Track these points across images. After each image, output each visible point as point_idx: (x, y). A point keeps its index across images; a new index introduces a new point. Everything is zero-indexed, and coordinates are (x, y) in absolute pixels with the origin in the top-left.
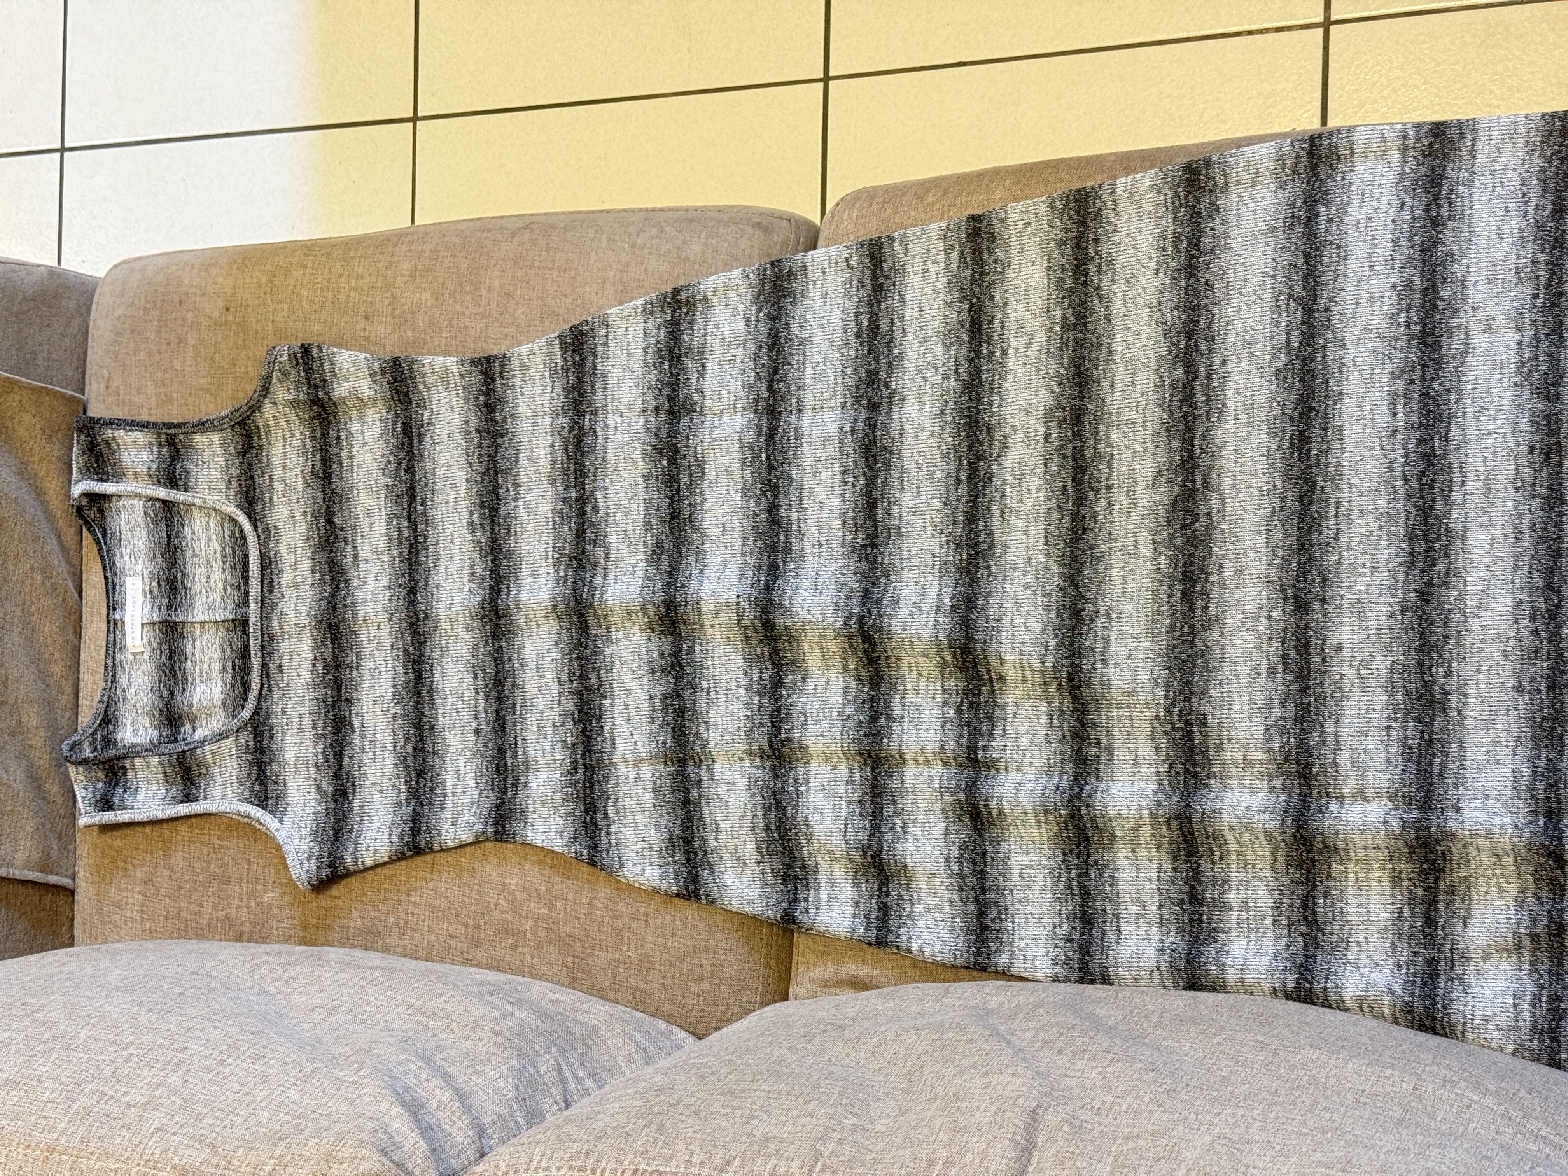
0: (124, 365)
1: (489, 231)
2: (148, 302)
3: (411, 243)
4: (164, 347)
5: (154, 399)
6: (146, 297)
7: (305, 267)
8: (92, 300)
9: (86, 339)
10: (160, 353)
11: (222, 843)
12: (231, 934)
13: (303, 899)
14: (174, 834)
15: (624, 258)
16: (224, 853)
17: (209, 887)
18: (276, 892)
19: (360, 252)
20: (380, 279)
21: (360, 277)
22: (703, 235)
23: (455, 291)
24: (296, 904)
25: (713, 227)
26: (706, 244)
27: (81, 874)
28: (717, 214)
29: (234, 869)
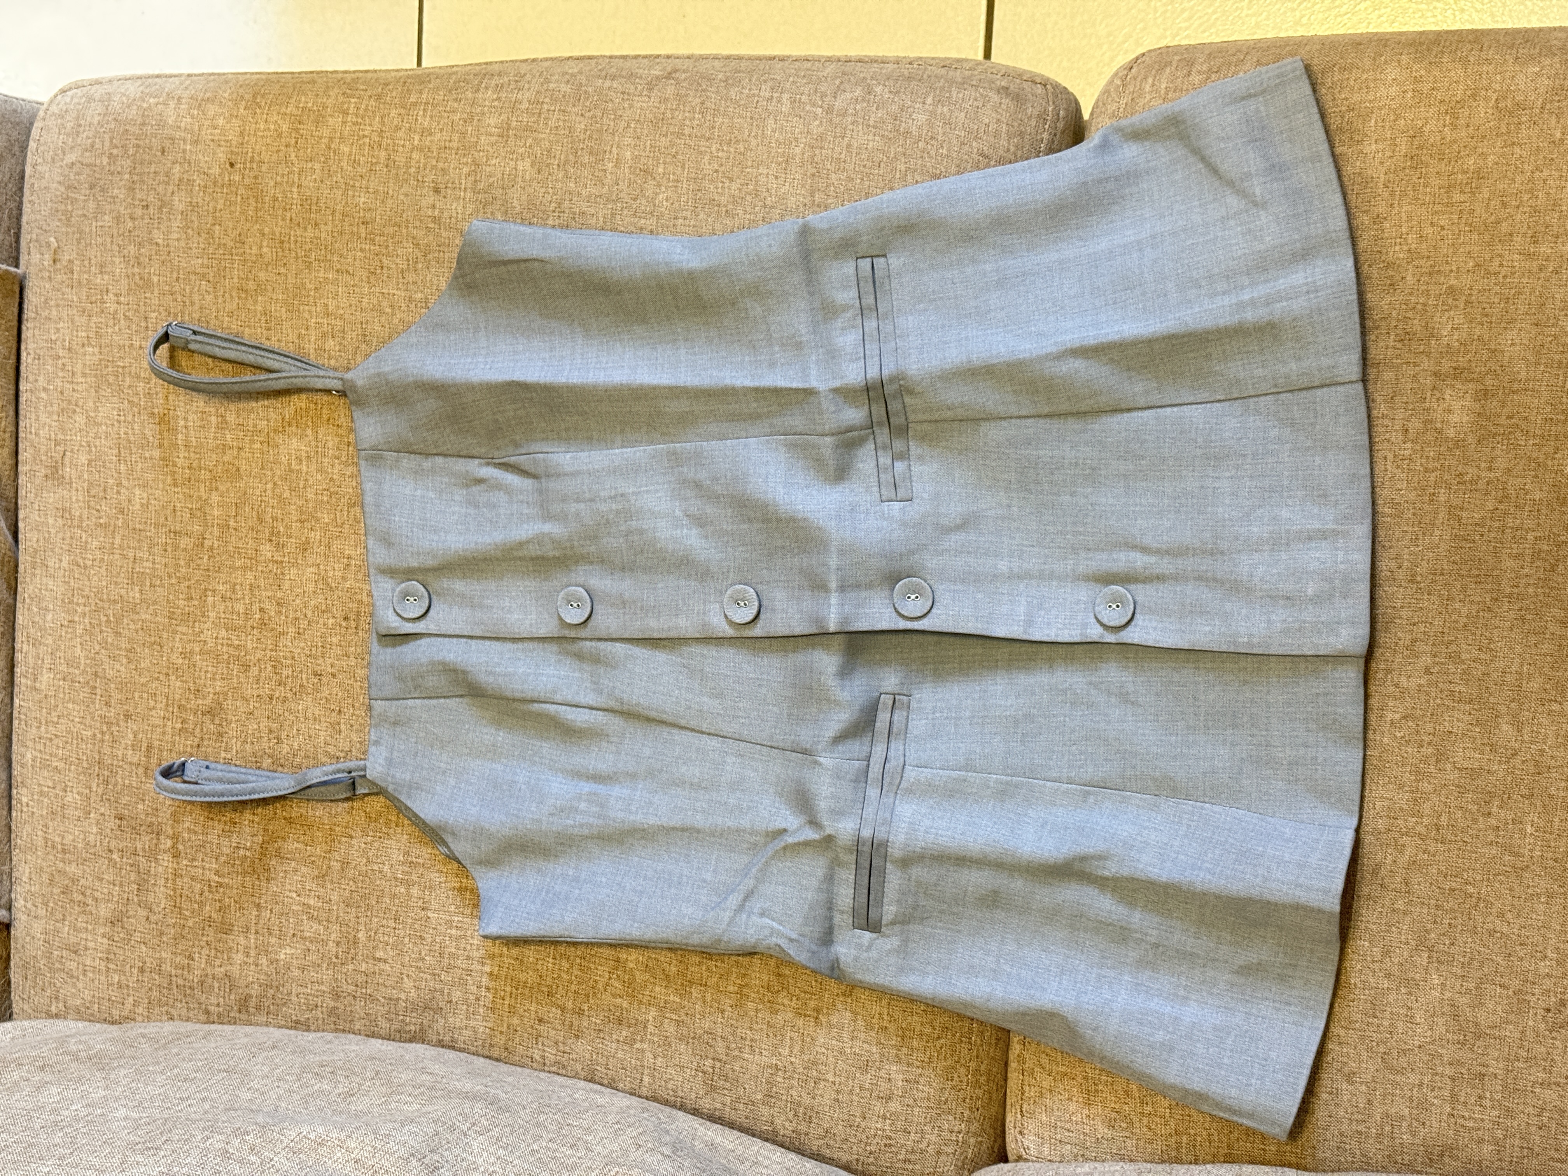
0: (81, 232)
2: (116, 147)
3: (499, 88)
4: (139, 212)
5: (124, 282)
6: (111, 139)
7: (346, 113)
8: (28, 136)
9: (21, 189)
10: (132, 218)
11: (220, 880)
12: (232, 997)
13: (334, 960)
14: (153, 864)
15: (816, 127)
16: (224, 894)
17: (203, 935)
18: (296, 948)
19: (424, 96)
20: (456, 137)
21: (426, 132)
22: (929, 100)
23: (567, 162)
24: (325, 965)
25: (942, 89)
26: (933, 113)
27: (19, 903)
28: (943, 71)
29: (238, 914)
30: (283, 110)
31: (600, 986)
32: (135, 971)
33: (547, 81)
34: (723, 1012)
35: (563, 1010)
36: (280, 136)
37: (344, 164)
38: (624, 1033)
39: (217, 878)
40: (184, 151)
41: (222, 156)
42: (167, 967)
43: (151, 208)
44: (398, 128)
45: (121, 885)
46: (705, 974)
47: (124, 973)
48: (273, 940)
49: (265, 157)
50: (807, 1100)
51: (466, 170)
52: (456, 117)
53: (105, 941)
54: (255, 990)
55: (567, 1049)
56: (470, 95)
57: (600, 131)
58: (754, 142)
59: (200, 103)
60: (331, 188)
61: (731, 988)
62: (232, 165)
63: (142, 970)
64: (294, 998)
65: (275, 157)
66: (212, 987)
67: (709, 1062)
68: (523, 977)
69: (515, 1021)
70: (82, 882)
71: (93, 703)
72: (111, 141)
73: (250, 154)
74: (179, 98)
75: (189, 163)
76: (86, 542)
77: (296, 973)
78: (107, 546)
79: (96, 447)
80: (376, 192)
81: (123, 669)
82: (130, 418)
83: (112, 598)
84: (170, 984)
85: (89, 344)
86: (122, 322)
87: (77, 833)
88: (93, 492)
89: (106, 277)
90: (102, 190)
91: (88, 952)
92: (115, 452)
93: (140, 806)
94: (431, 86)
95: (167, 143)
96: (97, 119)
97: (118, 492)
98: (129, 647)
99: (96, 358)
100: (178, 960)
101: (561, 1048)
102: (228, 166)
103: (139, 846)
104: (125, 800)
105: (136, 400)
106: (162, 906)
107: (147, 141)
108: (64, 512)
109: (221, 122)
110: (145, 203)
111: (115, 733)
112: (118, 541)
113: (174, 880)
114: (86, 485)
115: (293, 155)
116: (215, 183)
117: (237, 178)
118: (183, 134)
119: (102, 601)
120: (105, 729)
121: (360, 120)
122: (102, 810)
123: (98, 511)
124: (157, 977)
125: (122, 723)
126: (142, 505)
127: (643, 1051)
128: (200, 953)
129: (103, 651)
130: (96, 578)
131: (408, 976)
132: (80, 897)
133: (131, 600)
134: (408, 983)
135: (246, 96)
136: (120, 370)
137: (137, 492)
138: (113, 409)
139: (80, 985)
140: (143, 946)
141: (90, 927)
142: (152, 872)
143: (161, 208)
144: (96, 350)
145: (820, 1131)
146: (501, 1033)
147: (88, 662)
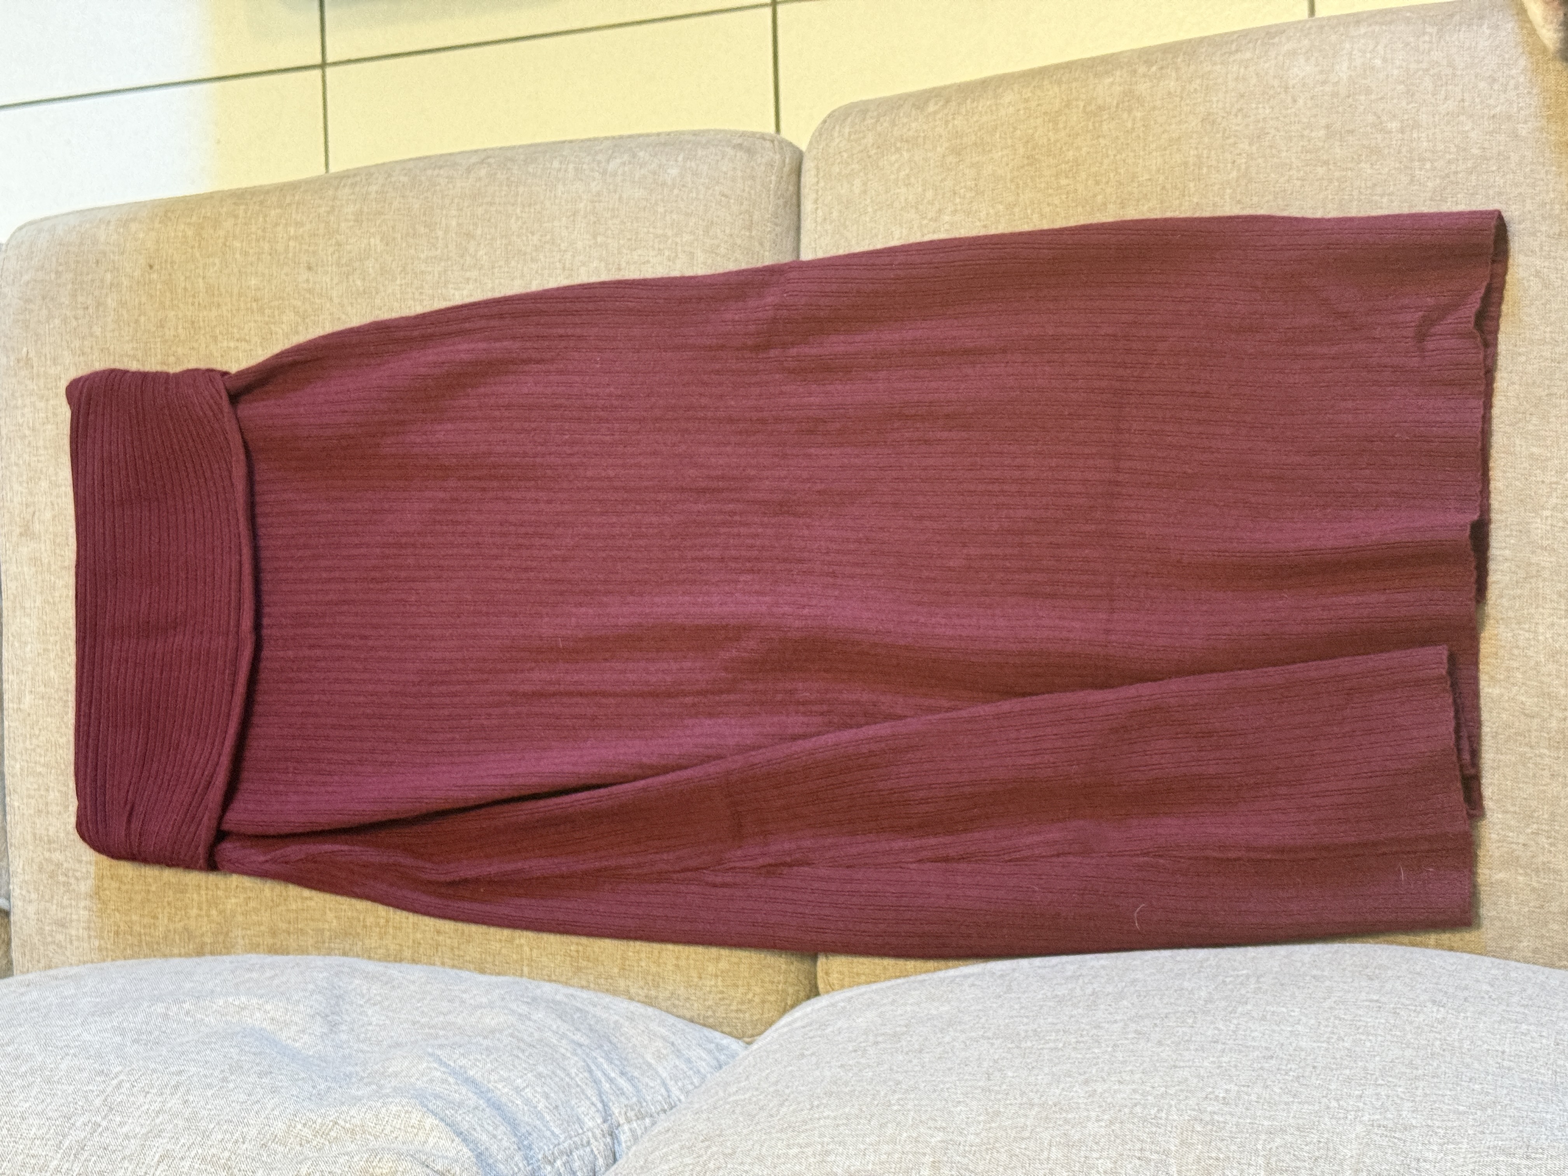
2: (61, 264)
4: (80, 312)
12: (191, 944)
25: (691, 149)
27: (16, 892)
28: (692, 138)
30: (188, 220)
32: (112, 934)
36: (186, 240)
37: (237, 256)
38: (505, 933)
40: (113, 261)
41: (142, 261)
43: (90, 308)
44: (277, 224)
45: (97, 864)
47: (103, 937)
49: (176, 258)
51: (331, 250)
53: (86, 913)
56: (331, 193)
57: (431, 208)
58: (548, 203)
60: (229, 276)
62: (151, 267)
63: (117, 934)
65: (184, 257)
72: (57, 261)
73: (164, 257)
74: (109, 222)
75: (118, 270)
88: (58, 541)
90: (52, 299)
91: (73, 924)
94: (300, 190)
95: (100, 257)
96: (46, 245)
102: (148, 268)
107: (85, 257)
108: (35, 560)
109: (141, 235)
110: (85, 306)
115: (198, 254)
116: (139, 283)
117: (155, 277)
118: (112, 248)
121: (247, 221)
124: (129, 937)
128: (163, 913)
135: (160, 215)
140: (116, 913)
141: (73, 903)
143: (97, 307)
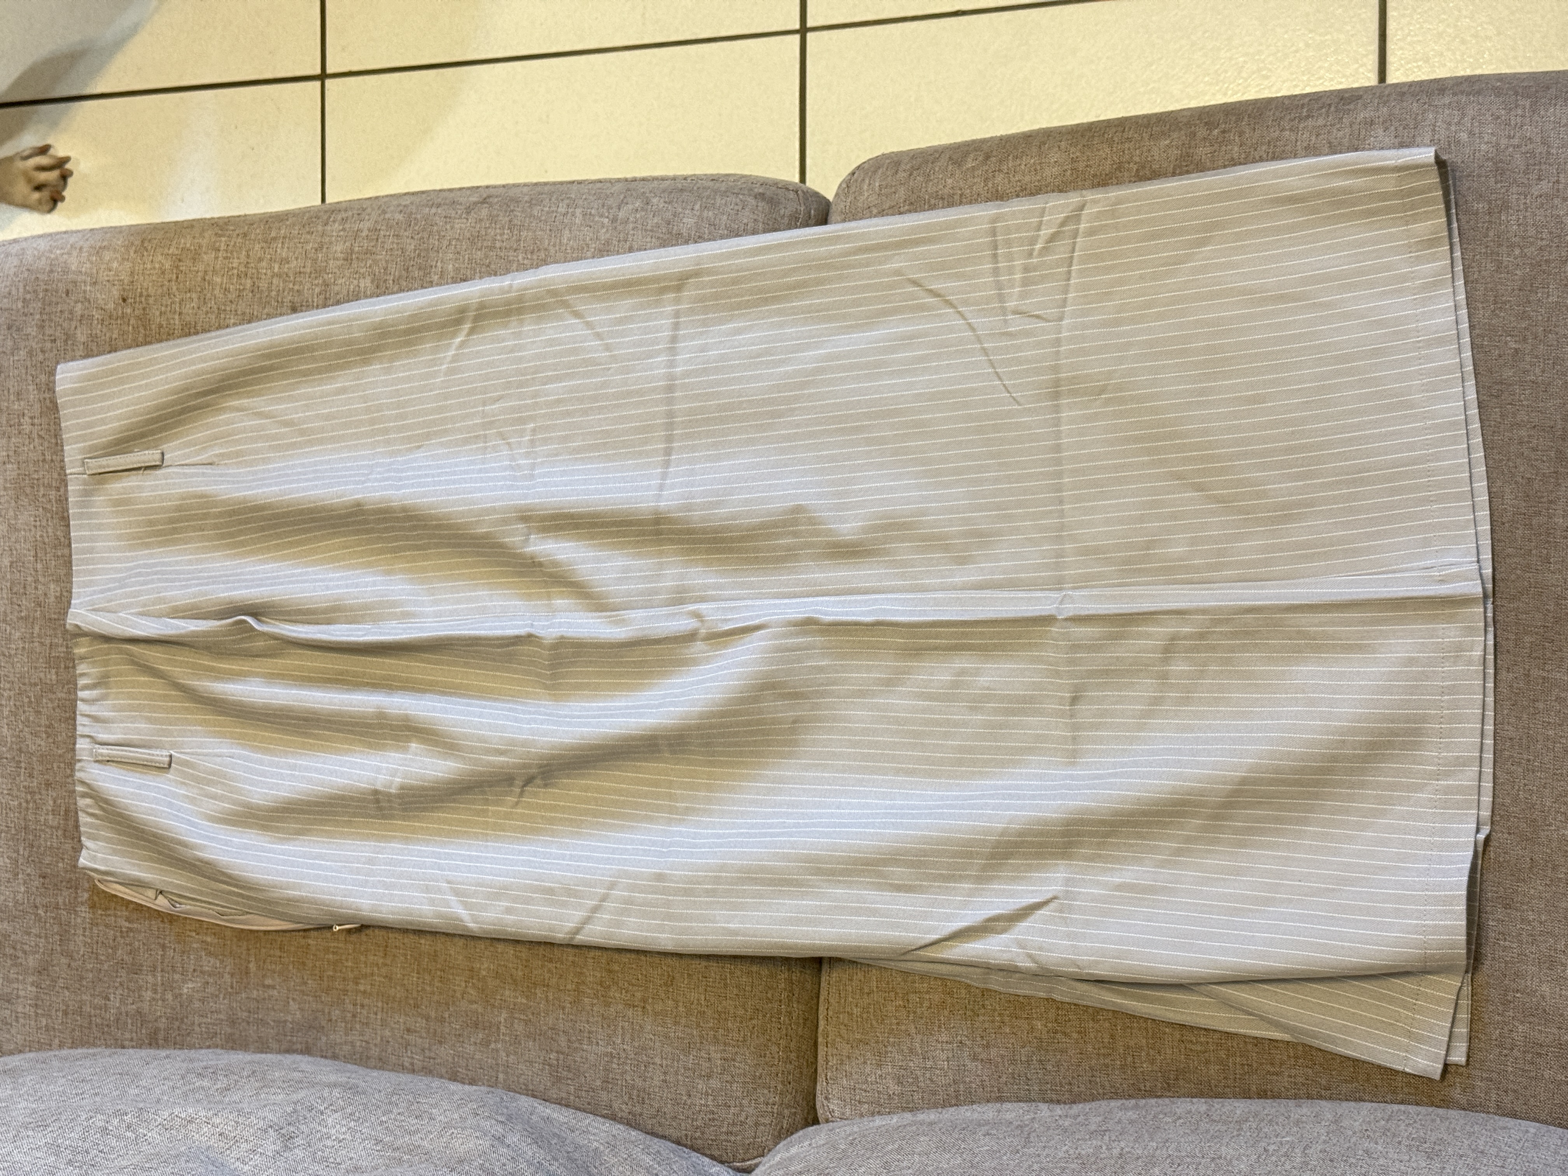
1: (439, 206)
3: (344, 220)
5: (37, 406)
6: (25, 286)
7: (217, 250)
11: (130, 926)
12: (144, 1031)
13: (230, 990)
14: (73, 916)
15: (603, 235)
16: (134, 937)
17: (117, 977)
18: (197, 982)
19: (283, 232)
20: (309, 263)
21: (285, 261)
22: (697, 207)
23: (400, 277)
24: (222, 996)
25: (708, 197)
26: (701, 217)
28: (711, 184)
29: (146, 956)
30: (166, 251)
31: (458, 995)
32: (60, 1014)
33: (384, 212)
34: (564, 1008)
35: (428, 1018)
36: (163, 273)
37: (216, 292)
38: (480, 1036)
39: (127, 924)
40: (85, 292)
41: (116, 293)
42: (87, 1009)
43: (58, 342)
44: (260, 260)
45: (46, 937)
46: (547, 976)
47: (50, 1016)
48: (177, 977)
49: (152, 291)
50: (639, 1083)
51: (317, 290)
52: (309, 247)
53: (34, 989)
54: (162, 1024)
55: (432, 1055)
56: (320, 228)
57: (427, 250)
58: (552, 252)
59: (99, 251)
60: (207, 313)
61: (569, 987)
62: (124, 300)
63: (65, 1013)
64: (197, 1029)
65: (160, 291)
66: (126, 1023)
67: (553, 1056)
68: (392, 992)
69: (387, 1033)
70: (13, 937)
71: (19, 775)
72: (25, 289)
73: (139, 290)
74: (81, 248)
75: (89, 302)
76: (10, 634)
77: (197, 1004)
78: (28, 636)
79: (16, 550)
80: (244, 314)
81: (43, 743)
82: (44, 523)
83: (33, 681)
84: (90, 1023)
85: (10, 462)
86: (36, 440)
87: (7, 893)
88: (15, 590)
89: (22, 403)
90: (18, 330)
91: (19, 1000)
92: (32, 553)
93: (60, 865)
94: (288, 223)
95: (70, 287)
96: (13, 270)
97: (36, 588)
98: (47, 723)
99: (15, 473)
100: (96, 1001)
101: (427, 1053)
102: (121, 301)
103: (60, 900)
104: (47, 860)
105: (49, 506)
106: (81, 953)
107: (54, 286)
109: (115, 265)
110: (53, 338)
111: (38, 801)
112: (37, 630)
113: (91, 929)
114: (8, 584)
115: (174, 288)
116: (110, 317)
117: (129, 311)
118: (84, 277)
119: (24, 684)
120: (29, 797)
121: (229, 255)
122: (29, 871)
123: (19, 605)
124: (79, 1018)
125: (43, 792)
126: (56, 597)
127: (497, 1051)
128: (114, 994)
129: (26, 729)
130: (19, 665)
131: (293, 999)
132: (12, 951)
133: (48, 682)
134: (293, 1006)
135: (136, 243)
136: (35, 482)
137: (52, 586)
138: (30, 515)
139: (13, 1031)
140: (66, 991)
141: (21, 978)
142: (73, 923)
143: (66, 341)
144: (15, 466)
145: (653, 1111)
146: (376, 1045)
147: (14, 739)
